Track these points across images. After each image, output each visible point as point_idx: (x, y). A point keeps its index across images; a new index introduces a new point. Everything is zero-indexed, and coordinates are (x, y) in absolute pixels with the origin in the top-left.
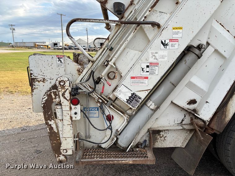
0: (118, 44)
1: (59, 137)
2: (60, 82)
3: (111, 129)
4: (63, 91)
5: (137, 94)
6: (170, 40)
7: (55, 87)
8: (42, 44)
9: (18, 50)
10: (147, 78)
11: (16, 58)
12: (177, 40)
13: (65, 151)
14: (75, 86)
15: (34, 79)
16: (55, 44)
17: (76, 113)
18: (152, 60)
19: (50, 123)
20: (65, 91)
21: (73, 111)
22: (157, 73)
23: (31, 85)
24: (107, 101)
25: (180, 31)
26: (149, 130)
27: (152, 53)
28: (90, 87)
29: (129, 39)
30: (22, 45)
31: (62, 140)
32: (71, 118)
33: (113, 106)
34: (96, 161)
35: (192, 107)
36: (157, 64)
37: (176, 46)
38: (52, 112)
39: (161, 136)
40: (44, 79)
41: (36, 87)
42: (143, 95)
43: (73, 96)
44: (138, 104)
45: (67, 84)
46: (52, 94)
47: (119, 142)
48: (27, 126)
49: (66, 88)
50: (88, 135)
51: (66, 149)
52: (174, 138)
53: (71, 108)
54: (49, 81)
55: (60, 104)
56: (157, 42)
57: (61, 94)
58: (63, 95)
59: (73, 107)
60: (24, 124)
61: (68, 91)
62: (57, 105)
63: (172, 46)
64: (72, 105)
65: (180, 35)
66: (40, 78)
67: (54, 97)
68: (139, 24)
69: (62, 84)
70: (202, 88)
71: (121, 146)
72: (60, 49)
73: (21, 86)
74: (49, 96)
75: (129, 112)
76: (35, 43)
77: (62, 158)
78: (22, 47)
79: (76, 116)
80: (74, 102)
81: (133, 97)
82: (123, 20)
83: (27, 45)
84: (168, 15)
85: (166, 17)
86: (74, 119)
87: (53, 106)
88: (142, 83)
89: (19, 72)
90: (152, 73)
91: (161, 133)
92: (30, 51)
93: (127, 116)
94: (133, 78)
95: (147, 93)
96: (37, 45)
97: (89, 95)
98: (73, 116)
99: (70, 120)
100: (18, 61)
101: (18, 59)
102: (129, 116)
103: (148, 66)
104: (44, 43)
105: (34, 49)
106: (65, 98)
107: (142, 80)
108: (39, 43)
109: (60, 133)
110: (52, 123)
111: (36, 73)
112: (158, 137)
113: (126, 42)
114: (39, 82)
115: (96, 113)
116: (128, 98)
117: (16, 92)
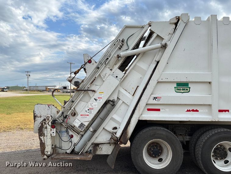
0: (76, 99)
1: (45, 145)
2: (47, 117)
3: (72, 142)
4: (48, 121)
5: (84, 123)
6: (98, 98)
7: (45, 120)
8: (52, 88)
9: (31, 93)
10: (88, 115)
11: (28, 101)
12: (101, 98)
13: (47, 152)
14: (54, 119)
15: (36, 116)
16: (65, 88)
17: (53, 133)
18: (90, 107)
19: (41, 138)
20: (49, 122)
21: (52, 131)
22: (93, 113)
23: (34, 119)
24: (70, 127)
25: (103, 94)
26: (92, 144)
27: (90, 104)
28: (62, 120)
29: (80, 97)
30: (35, 88)
31: (46, 146)
32: (51, 135)
33: (73, 130)
34: (61, 158)
35: (115, 131)
36: (92, 109)
37: (101, 101)
38: (42, 132)
39: (100, 147)
40: (41, 116)
41: (37, 120)
42: (86, 124)
43: (53, 124)
44: (84, 128)
45: (50, 118)
46: (43, 123)
47: (75, 149)
48: (30, 149)
49: (50, 120)
50: (61, 146)
51: (47, 151)
52: (106, 149)
53: (51, 130)
54: (43, 117)
55: (46, 128)
56: (93, 99)
57: (47, 123)
58: (48, 123)
59: (52, 129)
60: (28, 148)
61: (50, 122)
62: (45, 128)
63: (99, 100)
64: (52, 128)
65: (102, 96)
66: (39, 115)
67: (44, 124)
68: (85, 91)
69: (48, 118)
70: (118, 121)
71: (76, 152)
72: (68, 92)
73: (30, 125)
74: (42, 124)
75: (81, 133)
76: (46, 87)
77: (45, 157)
78: (34, 91)
79: (53, 134)
80: (53, 127)
81: (82, 125)
82: (78, 89)
83: (39, 88)
84: (99, 86)
85: (98, 87)
86: (52, 135)
87: (43, 129)
88: (86, 118)
89: (29, 114)
90: (91, 113)
91: (99, 146)
92: (41, 94)
93: (80, 135)
94: (81, 115)
95: (88, 123)
96: (49, 89)
97: (61, 124)
98: (52, 134)
99: (50, 136)
100: (30, 103)
101: (30, 102)
102: (81, 135)
103: (88, 110)
104: (54, 86)
105: (45, 93)
106: (49, 125)
107: (86, 117)
108: (50, 86)
109: (45, 143)
110: (42, 138)
111: (37, 113)
112: (98, 148)
113: (80, 99)
114: (38, 117)
115: (65, 134)
116: (79, 126)
117: (25, 128)
